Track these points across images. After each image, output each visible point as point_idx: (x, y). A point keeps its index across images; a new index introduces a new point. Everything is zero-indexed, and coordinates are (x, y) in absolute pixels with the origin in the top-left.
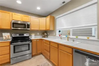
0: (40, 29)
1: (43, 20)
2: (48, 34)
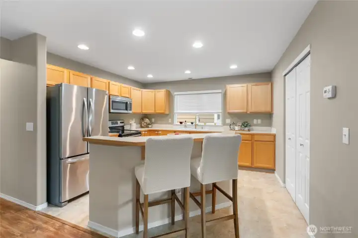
0: (143, 112)
1: (148, 93)
2: (153, 120)
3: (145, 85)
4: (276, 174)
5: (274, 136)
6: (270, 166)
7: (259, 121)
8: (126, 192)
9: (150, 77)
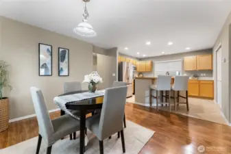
3: (140, 59)
4: (215, 101)
5: (213, 81)
6: (211, 96)
7: (205, 75)
8: (147, 93)
9: (144, 56)
